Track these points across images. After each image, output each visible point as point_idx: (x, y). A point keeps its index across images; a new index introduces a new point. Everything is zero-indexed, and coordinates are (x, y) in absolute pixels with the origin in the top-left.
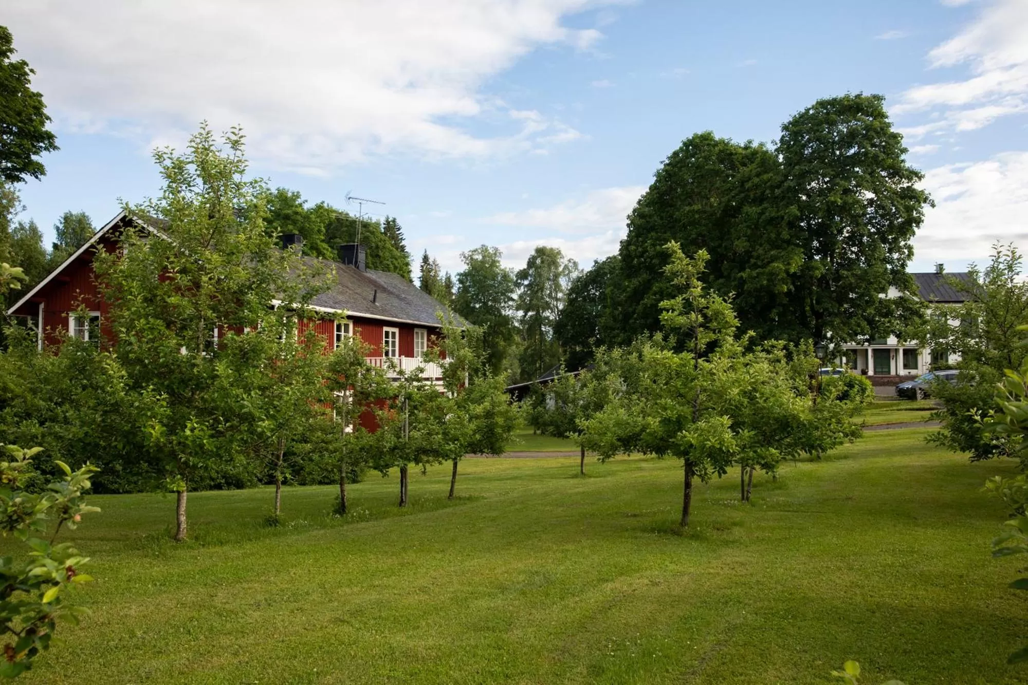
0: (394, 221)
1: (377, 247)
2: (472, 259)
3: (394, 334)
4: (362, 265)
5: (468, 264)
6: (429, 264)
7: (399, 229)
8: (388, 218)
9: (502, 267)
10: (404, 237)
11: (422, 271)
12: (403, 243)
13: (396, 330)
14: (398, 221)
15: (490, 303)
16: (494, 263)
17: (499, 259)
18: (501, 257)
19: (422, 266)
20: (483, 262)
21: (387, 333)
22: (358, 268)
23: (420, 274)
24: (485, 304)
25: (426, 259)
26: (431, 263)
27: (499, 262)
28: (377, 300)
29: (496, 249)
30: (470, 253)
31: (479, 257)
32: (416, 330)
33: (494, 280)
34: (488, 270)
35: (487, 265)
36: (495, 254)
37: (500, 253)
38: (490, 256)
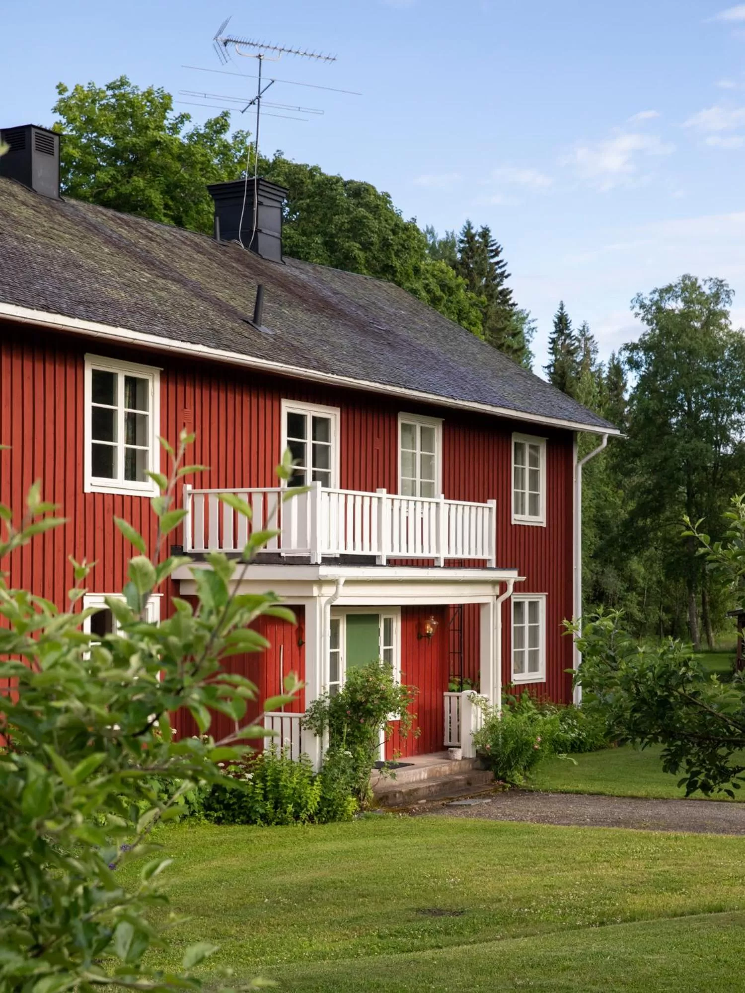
0: (485, 234)
1: (386, 244)
2: (660, 309)
3: (321, 424)
4: (269, 244)
5: (649, 322)
6: (569, 336)
7: (497, 253)
8: (469, 227)
9: (734, 328)
10: (508, 269)
11: (554, 351)
12: (506, 284)
13: (333, 415)
14: (494, 235)
15: (704, 415)
16: (714, 318)
17: (727, 308)
18: (730, 302)
19: (553, 341)
20: (686, 316)
21: (296, 424)
22: (255, 248)
23: (548, 359)
24: (691, 415)
25: (562, 323)
26: (576, 333)
27: (725, 314)
28: (264, 315)
29: (720, 284)
30: (656, 297)
31: (675, 305)
32: (402, 419)
33: (713, 359)
34: (700, 335)
35: (697, 325)
36: (716, 297)
37: (728, 293)
38: (705, 301)
